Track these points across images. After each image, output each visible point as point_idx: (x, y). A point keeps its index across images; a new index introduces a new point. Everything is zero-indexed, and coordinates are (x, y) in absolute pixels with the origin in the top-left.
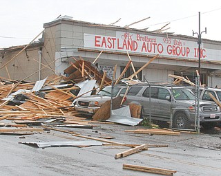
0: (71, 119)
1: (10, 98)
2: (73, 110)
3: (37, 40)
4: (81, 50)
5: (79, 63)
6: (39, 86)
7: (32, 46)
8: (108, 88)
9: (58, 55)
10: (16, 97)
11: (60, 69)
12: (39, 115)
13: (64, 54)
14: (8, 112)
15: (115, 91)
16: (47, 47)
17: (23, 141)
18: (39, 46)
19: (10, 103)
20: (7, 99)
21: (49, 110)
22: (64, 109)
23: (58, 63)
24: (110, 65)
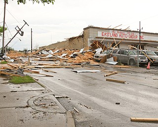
0: (92, 62)
1: (72, 55)
2: (93, 59)
3: (81, 35)
4: (96, 38)
5: (96, 42)
6: (82, 51)
7: (80, 37)
8: (106, 51)
9: (89, 40)
10: (74, 55)
11: (89, 44)
12: (81, 61)
13: (91, 39)
14: (71, 60)
15: (108, 52)
16: (85, 37)
17: (73, 70)
18: (82, 36)
19: (72, 57)
20: (71, 56)
21: (85, 59)
22: (90, 59)
23: (89, 42)
24: (107, 43)
